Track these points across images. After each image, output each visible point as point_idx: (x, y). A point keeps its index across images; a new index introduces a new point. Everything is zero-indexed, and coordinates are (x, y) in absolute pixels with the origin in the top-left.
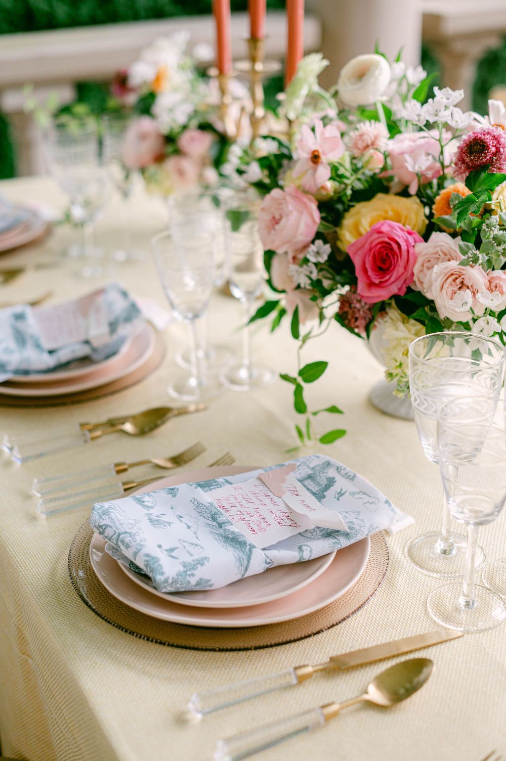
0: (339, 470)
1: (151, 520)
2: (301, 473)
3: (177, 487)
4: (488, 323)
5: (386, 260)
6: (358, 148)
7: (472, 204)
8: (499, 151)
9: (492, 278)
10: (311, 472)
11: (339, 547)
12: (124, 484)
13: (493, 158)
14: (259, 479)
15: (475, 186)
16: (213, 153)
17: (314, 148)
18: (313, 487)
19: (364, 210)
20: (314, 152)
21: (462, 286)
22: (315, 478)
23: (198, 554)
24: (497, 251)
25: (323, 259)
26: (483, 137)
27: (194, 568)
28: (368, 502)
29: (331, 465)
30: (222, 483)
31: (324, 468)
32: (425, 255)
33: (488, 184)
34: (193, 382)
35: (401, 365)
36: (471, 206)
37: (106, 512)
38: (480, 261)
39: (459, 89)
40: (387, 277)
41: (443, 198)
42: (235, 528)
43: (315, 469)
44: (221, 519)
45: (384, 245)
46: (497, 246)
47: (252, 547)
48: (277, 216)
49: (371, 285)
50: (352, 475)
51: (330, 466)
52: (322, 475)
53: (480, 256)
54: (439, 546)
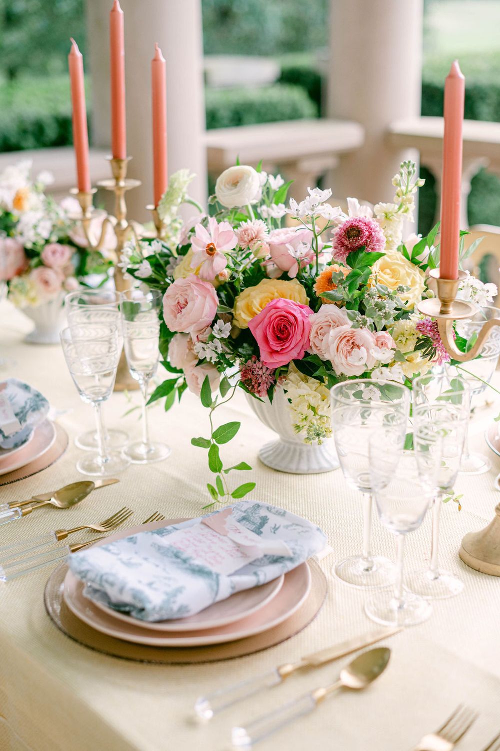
0: (270, 509)
1: (124, 563)
2: (235, 516)
3: (135, 535)
4: (382, 373)
5: (283, 331)
6: (245, 242)
7: (358, 277)
8: (371, 234)
9: (378, 337)
10: (244, 514)
11: (286, 570)
12: (71, 546)
13: (367, 241)
14: (203, 523)
15: (355, 264)
16: (75, 262)
17: (208, 242)
18: (249, 526)
19: (253, 293)
20: (208, 245)
21: (354, 345)
22: (249, 519)
23: (174, 586)
24: (379, 315)
25: (226, 335)
26: (357, 224)
27: (175, 595)
28: (302, 531)
29: (261, 506)
30: (171, 530)
31: (255, 510)
32: (318, 324)
33: (367, 261)
34: (99, 461)
35: (306, 418)
36: (358, 279)
37: (83, 560)
38: (368, 324)
39: (328, 189)
40: (287, 345)
41: (323, 278)
42: (198, 562)
43: (247, 512)
44: (184, 556)
45: (282, 317)
46: (379, 311)
47: (217, 575)
48: (182, 302)
49: (273, 352)
50: (283, 512)
51: (259, 508)
52: (255, 516)
53: (368, 319)
54: (363, 565)
